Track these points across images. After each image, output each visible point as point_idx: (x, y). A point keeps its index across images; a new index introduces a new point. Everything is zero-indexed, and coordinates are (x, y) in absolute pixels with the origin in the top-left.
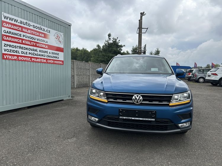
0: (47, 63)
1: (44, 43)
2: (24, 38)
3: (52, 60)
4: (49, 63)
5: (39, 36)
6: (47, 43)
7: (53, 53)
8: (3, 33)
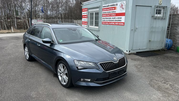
0: (115, 25)
1: (114, 13)
2: (107, 13)
3: (117, 22)
4: (116, 25)
5: (112, 10)
6: (115, 13)
7: (118, 18)
8: (103, 14)
